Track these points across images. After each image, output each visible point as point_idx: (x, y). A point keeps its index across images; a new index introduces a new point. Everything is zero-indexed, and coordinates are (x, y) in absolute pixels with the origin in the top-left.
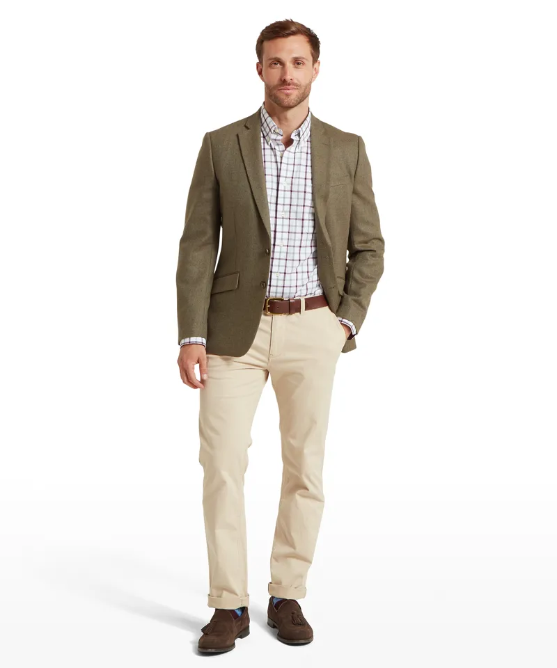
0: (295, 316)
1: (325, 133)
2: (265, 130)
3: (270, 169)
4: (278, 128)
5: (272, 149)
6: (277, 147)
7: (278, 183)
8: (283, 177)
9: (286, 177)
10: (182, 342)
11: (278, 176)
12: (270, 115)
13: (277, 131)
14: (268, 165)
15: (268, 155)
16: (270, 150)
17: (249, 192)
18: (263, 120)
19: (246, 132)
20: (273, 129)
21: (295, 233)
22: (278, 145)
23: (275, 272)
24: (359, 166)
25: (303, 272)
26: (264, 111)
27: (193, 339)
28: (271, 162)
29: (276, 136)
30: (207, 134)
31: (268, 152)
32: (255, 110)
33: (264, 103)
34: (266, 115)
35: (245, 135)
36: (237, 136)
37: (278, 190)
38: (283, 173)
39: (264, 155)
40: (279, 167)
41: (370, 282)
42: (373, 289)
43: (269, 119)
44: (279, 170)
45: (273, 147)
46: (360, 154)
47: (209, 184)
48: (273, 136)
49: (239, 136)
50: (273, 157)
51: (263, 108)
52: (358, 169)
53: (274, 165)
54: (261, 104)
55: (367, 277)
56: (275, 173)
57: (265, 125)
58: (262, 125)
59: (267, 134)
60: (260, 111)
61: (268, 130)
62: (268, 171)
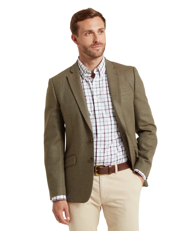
0: (112, 175)
1: (114, 67)
2: (81, 72)
3: (87, 93)
4: (88, 70)
5: (87, 82)
6: (89, 80)
7: (93, 100)
8: (95, 95)
9: (97, 95)
10: (53, 199)
11: (92, 96)
12: (83, 64)
13: (88, 72)
14: (86, 91)
15: (85, 85)
16: (86, 83)
17: (78, 108)
18: (80, 67)
19: (71, 75)
20: (86, 70)
21: (108, 125)
22: (90, 79)
23: (98, 149)
24: (136, 83)
25: (114, 147)
26: (80, 62)
27: (58, 197)
28: (88, 89)
29: (88, 74)
30: (50, 79)
31: (85, 84)
32: (75, 62)
33: (79, 57)
34: (81, 64)
35: (71, 77)
36: (67, 78)
37: (94, 103)
38: (95, 93)
39: (83, 86)
40: (92, 91)
41: (151, 149)
42: (153, 153)
43: (83, 66)
44: (92, 92)
45: (87, 81)
46: (135, 76)
47: (55, 108)
48: (86, 75)
49: (68, 77)
50: (88, 86)
51: (78, 60)
52: (136, 85)
53: (89, 90)
54: (77, 58)
55: (149, 146)
56: (90, 95)
57: (81, 69)
58: (79, 69)
59: (83, 74)
60: (77, 62)
61: (83, 72)
62: (87, 94)
